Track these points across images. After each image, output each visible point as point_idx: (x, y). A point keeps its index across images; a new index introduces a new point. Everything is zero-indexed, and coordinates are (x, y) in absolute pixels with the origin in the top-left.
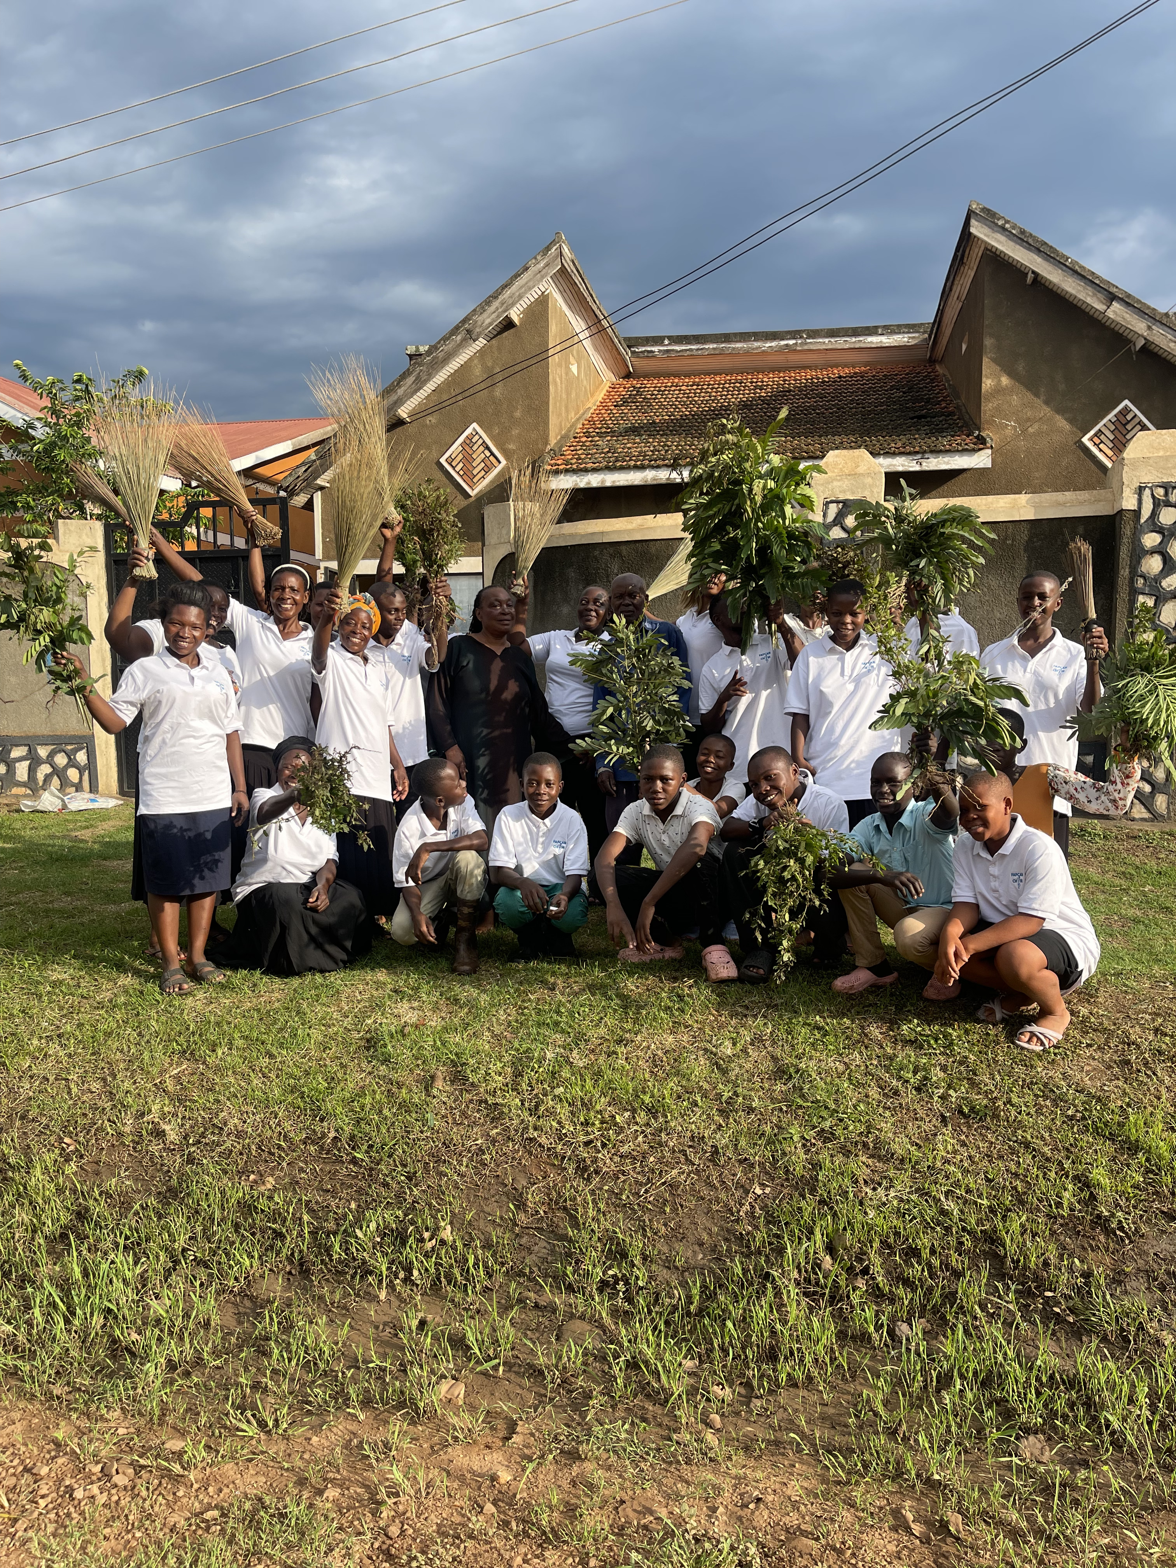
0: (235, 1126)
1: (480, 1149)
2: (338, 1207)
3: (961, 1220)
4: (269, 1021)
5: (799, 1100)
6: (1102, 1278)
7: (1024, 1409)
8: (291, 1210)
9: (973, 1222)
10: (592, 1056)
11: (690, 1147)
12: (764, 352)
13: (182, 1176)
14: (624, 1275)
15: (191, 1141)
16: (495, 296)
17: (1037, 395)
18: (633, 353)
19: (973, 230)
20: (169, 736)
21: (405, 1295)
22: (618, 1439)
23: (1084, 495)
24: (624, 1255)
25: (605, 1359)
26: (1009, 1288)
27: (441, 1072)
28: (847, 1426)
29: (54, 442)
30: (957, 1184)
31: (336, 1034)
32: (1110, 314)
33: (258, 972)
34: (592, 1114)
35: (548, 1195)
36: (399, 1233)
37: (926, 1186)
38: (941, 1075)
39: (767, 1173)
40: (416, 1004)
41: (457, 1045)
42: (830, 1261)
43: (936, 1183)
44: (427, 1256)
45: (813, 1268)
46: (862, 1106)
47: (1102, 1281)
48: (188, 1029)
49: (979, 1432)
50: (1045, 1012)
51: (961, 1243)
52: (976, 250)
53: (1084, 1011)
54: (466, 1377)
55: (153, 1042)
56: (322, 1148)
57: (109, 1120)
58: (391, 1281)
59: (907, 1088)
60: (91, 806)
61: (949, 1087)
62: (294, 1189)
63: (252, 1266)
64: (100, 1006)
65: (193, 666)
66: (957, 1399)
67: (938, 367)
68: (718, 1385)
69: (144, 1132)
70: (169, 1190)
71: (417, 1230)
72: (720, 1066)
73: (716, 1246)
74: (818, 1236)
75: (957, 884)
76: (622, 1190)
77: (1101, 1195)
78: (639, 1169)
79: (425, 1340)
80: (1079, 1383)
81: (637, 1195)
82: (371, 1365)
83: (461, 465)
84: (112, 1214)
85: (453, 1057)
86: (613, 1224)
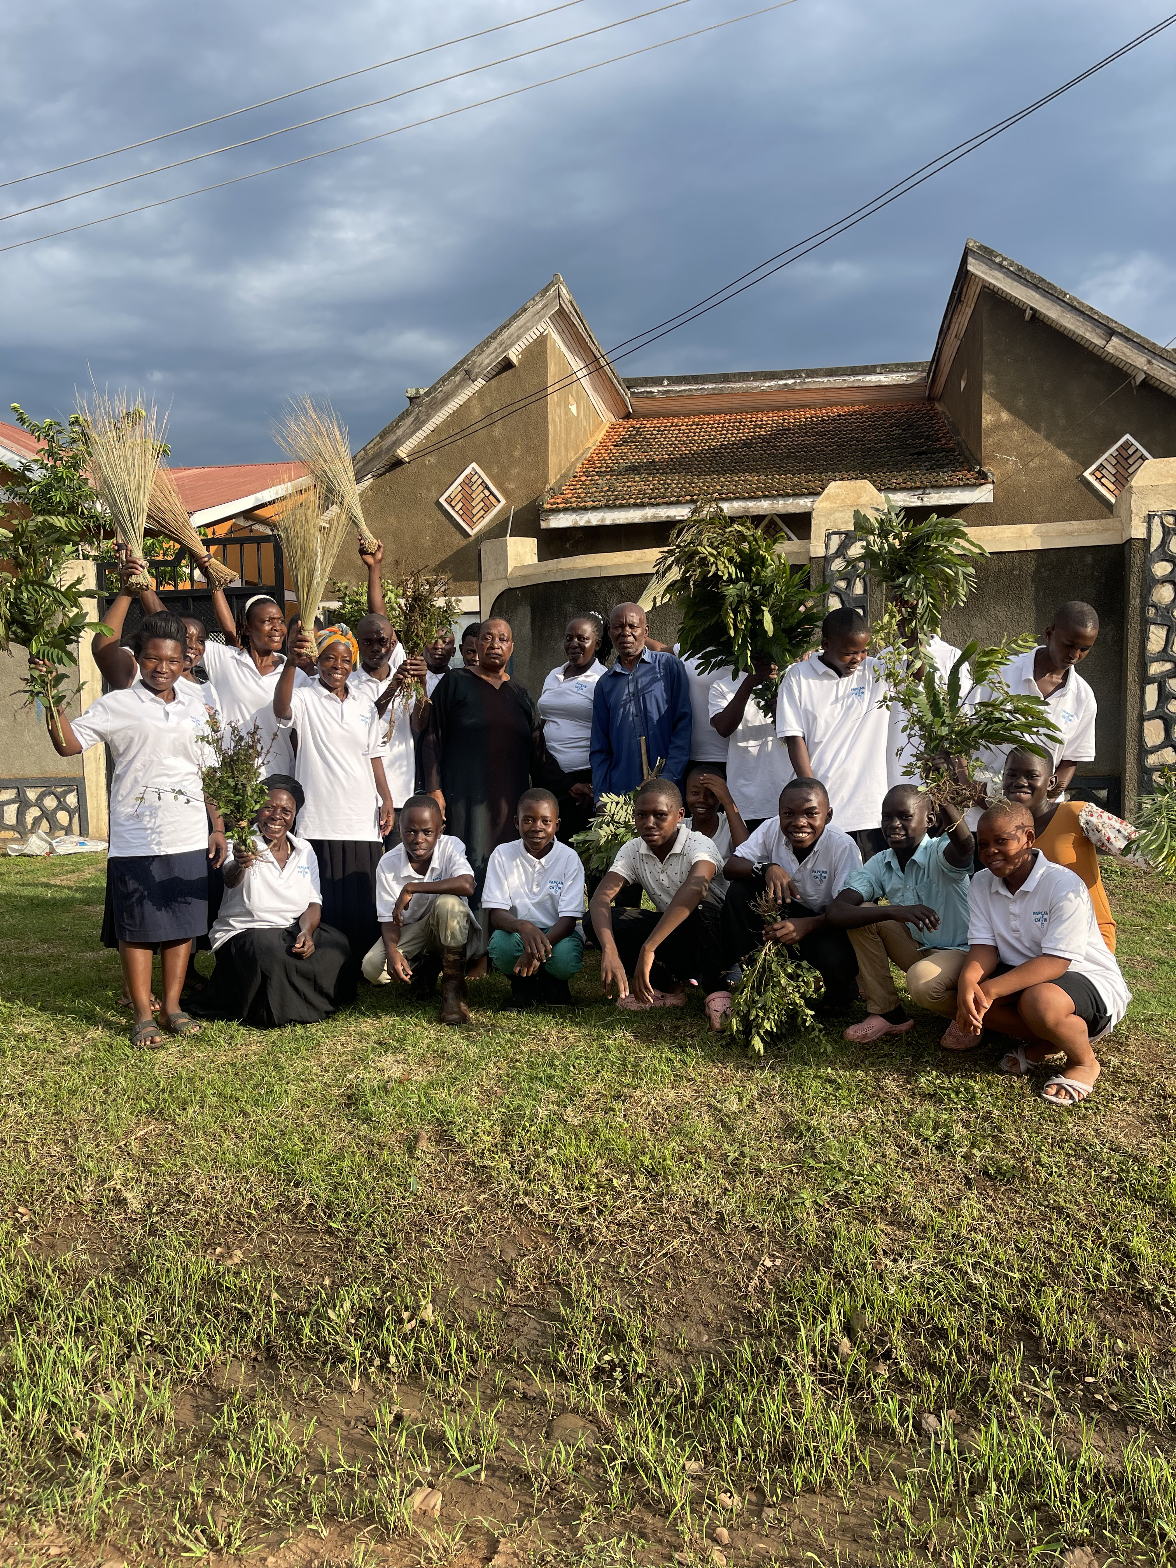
0: (203, 1193)
1: (466, 1217)
2: (310, 1284)
3: (991, 1296)
4: (243, 1076)
5: (810, 1161)
6: (1147, 1360)
7: (1067, 1515)
8: (259, 1287)
9: (1004, 1297)
10: (588, 1114)
11: (694, 1213)
12: (763, 391)
13: (143, 1251)
14: (621, 1361)
15: (154, 1210)
16: (493, 337)
17: (1037, 430)
18: (633, 393)
19: (970, 268)
20: (141, 774)
21: (380, 1385)
22: (613, 1558)
23: (1091, 524)
24: (622, 1338)
25: (600, 1461)
26: (1045, 1373)
27: (426, 1131)
28: (870, 1539)
29: (51, 484)
30: (985, 1255)
31: (315, 1090)
32: (1110, 349)
33: (235, 1024)
34: (587, 1177)
35: (539, 1268)
36: (376, 1313)
37: (952, 1257)
38: (963, 1131)
39: (777, 1243)
40: (401, 1057)
41: (443, 1101)
42: (849, 1344)
43: (962, 1254)
44: (405, 1339)
45: (829, 1352)
46: (879, 1167)
47: (1147, 1363)
48: (158, 1086)
49: (1018, 1544)
50: (1073, 1062)
51: (992, 1322)
52: (974, 288)
53: (1114, 1061)
54: (444, 1484)
55: (119, 1100)
56: (295, 1216)
57: (68, 1187)
58: (365, 1369)
59: (927, 1147)
60: (79, 849)
61: (973, 1145)
62: (264, 1263)
63: (213, 1353)
64: (67, 1061)
65: (168, 701)
66: (993, 1505)
67: (937, 405)
68: (725, 1492)
69: (105, 1201)
70: (129, 1265)
71: (396, 1311)
72: (725, 1123)
73: (722, 1326)
74: (834, 1316)
75: (973, 924)
76: (620, 1263)
77: (1143, 1267)
78: (637, 1239)
79: (399, 1440)
80: (1128, 1483)
81: (636, 1267)
82: (337, 1471)
83: (460, 504)
84: (64, 1293)
85: (439, 1115)
86: (610, 1301)
